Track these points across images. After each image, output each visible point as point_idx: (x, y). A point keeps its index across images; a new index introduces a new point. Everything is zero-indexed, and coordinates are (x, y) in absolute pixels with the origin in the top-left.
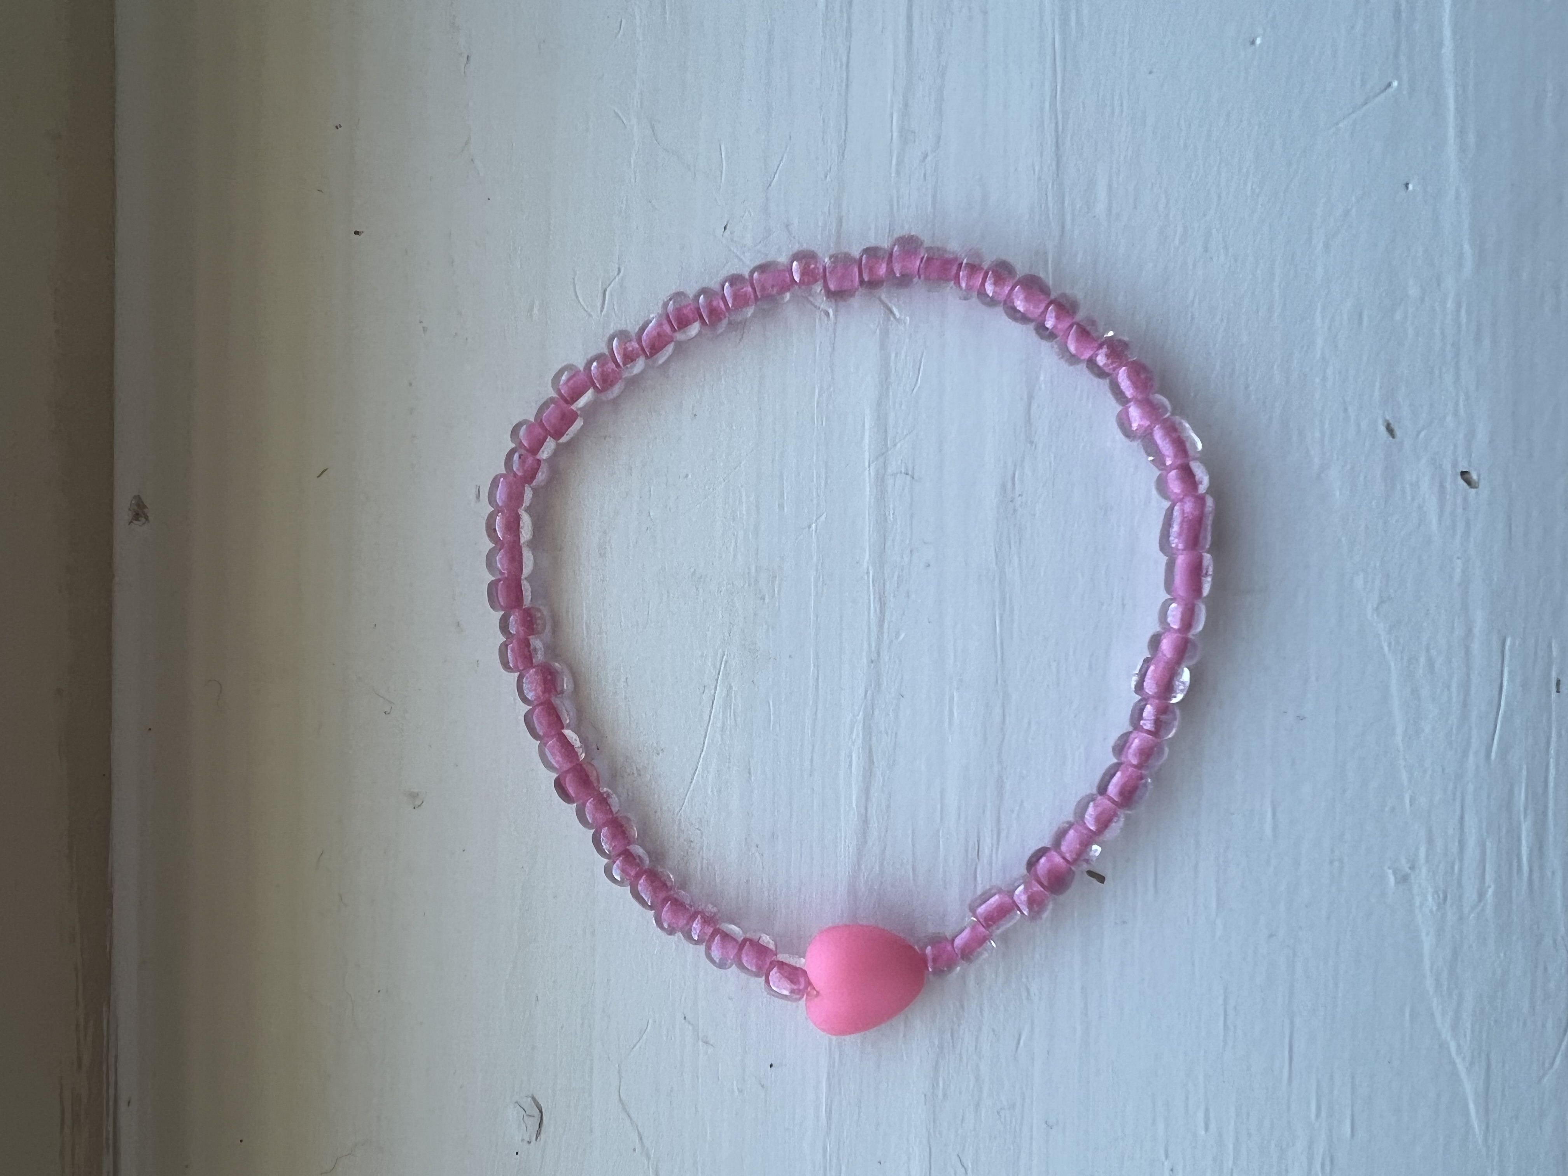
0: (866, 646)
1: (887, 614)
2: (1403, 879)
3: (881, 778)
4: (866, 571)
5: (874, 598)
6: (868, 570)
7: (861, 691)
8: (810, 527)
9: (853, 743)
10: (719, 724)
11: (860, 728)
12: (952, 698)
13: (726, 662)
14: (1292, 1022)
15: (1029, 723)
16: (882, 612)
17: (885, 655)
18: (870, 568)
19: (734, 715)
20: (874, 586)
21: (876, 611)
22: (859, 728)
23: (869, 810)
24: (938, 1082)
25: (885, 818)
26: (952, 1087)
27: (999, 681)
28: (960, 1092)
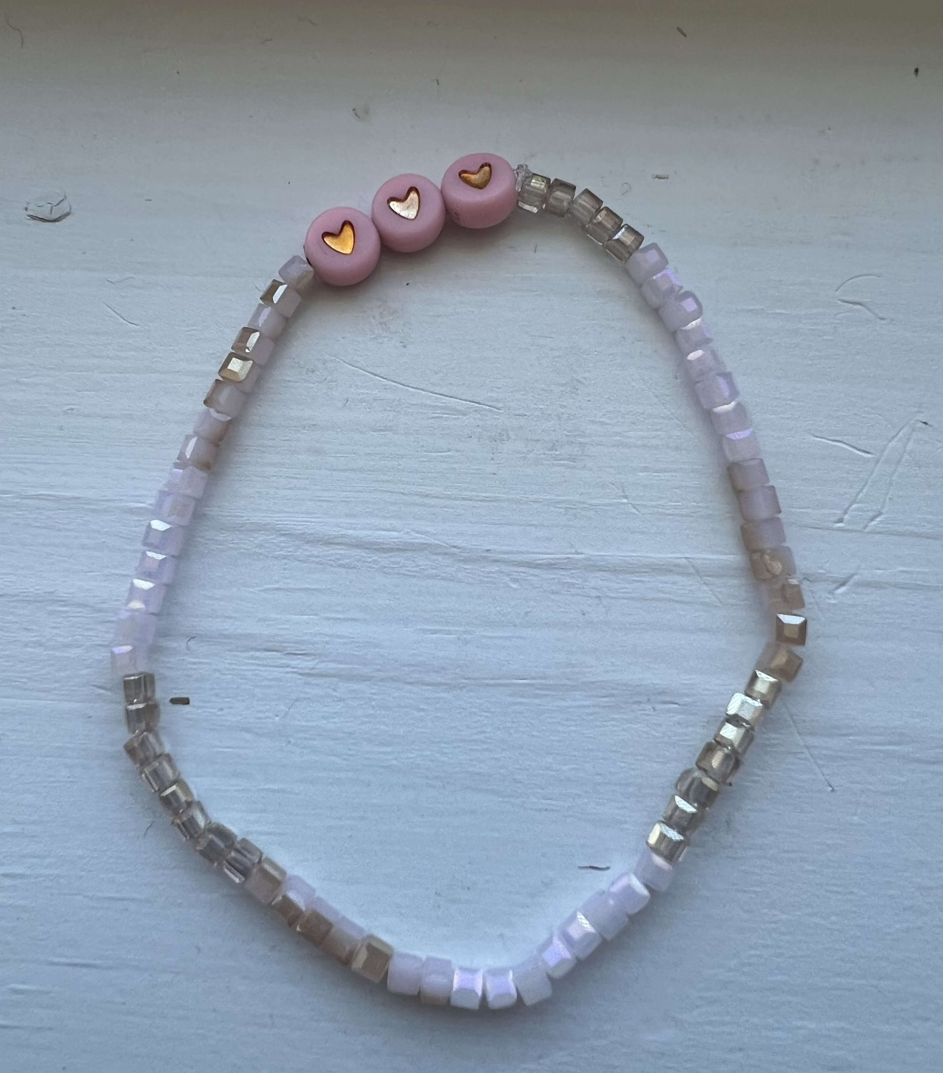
0: (505, 548)
1: (538, 571)
3: (370, 560)
4: (579, 551)
5: (551, 559)
6: (582, 553)
7: (459, 542)
8: (626, 497)
9: (408, 533)
10: (428, 402)
11: (422, 541)
12: (449, 633)
13: (491, 411)
14: (109, 968)
15: (423, 710)
16: (537, 566)
17: (495, 568)
18: (583, 556)
19: (438, 417)
20: (565, 559)
21: (540, 560)
22: (422, 539)
23: (338, 547)
24: (65, 606)
25: (332, 562)
26: (61, 619)
27: (466, 681)
28: (54, 628)
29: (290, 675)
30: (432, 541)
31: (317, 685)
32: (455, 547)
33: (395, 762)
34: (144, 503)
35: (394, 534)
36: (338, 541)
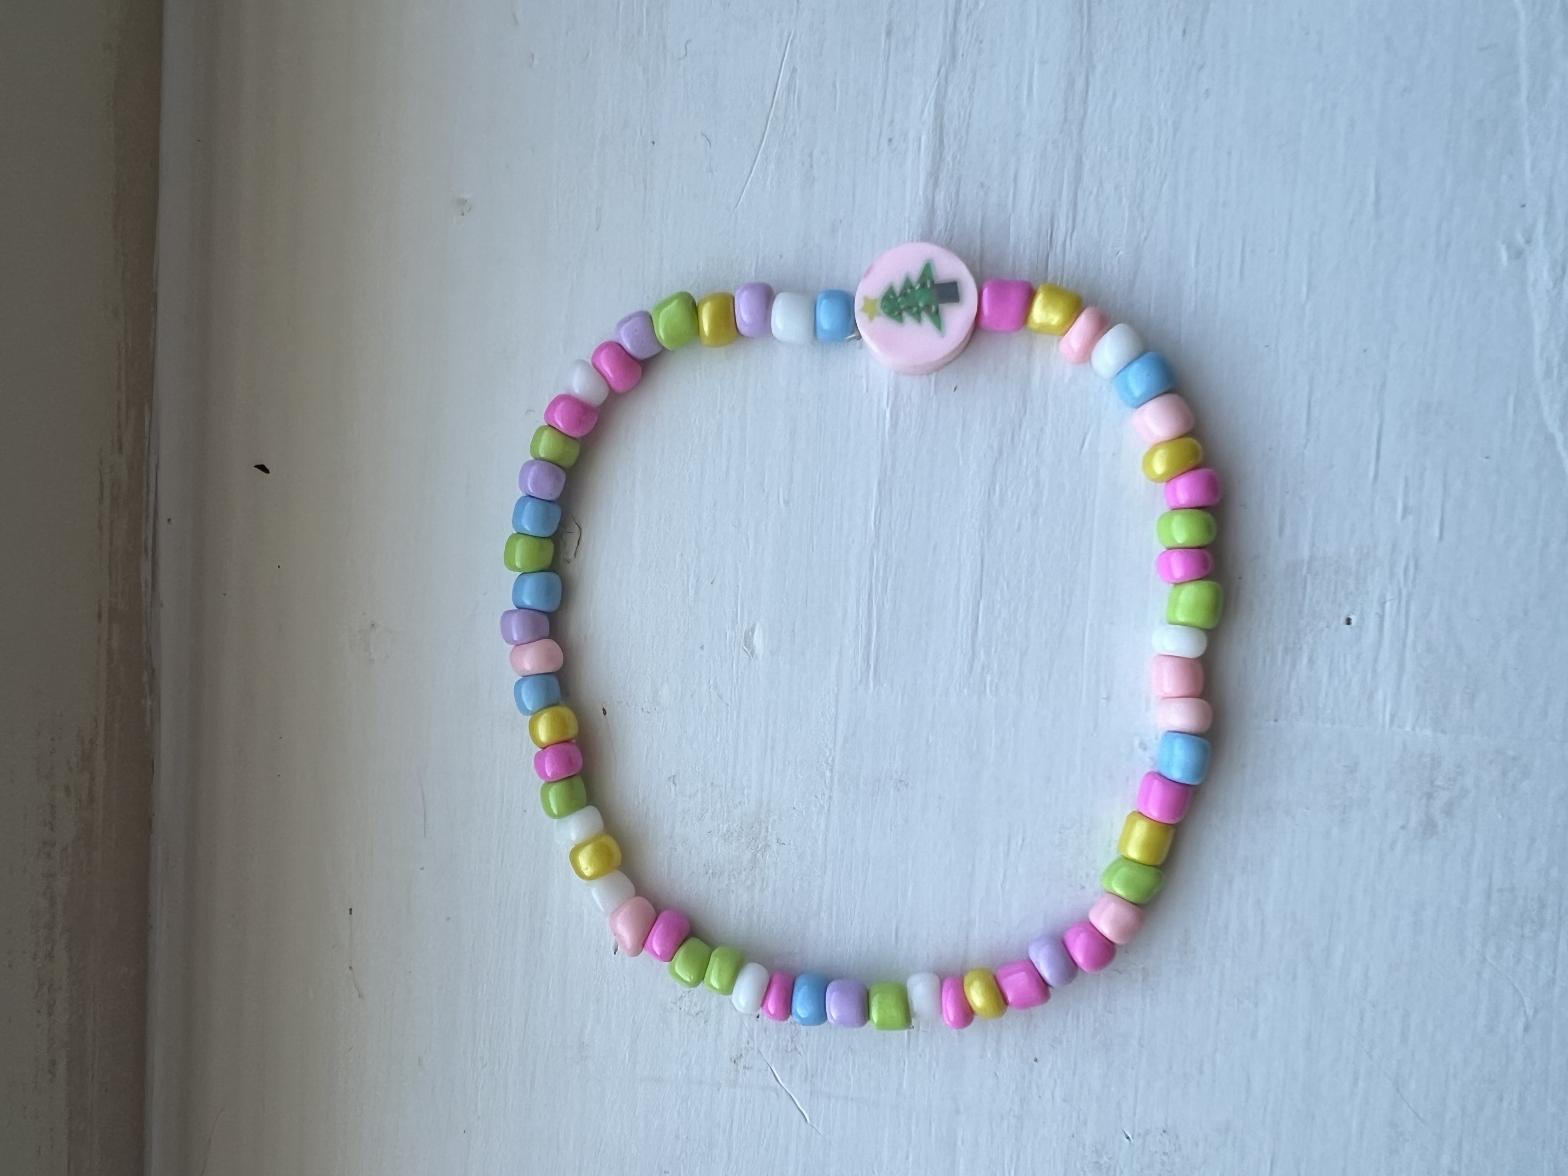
0: (941, 17)
2: (1518, 255)
3: (951, 163)
7: (934, 68)
9: (923, 126)
10: (781, 111)
11: (932, 105)
12: (1032, 72)
13: (792, 44)
14: (1383, 416)
15: (1115, 96)
17: (962, 27)
19: (798, 100)
22: (930, 108)
23: (937, 198)
24: (994, 489)
25: (953, 205)
26: (1009, 493)
27: (1084, 51)
28: (1017, 500)
29: (1074, 242)
30: (932, 95)
31: (1085, 211)
32: (939, 72)
33: (1170, 122)
34: (885, 412)
35: (923, 138)
36: (930, 197)
